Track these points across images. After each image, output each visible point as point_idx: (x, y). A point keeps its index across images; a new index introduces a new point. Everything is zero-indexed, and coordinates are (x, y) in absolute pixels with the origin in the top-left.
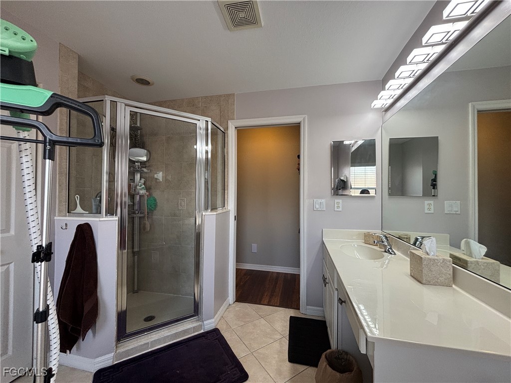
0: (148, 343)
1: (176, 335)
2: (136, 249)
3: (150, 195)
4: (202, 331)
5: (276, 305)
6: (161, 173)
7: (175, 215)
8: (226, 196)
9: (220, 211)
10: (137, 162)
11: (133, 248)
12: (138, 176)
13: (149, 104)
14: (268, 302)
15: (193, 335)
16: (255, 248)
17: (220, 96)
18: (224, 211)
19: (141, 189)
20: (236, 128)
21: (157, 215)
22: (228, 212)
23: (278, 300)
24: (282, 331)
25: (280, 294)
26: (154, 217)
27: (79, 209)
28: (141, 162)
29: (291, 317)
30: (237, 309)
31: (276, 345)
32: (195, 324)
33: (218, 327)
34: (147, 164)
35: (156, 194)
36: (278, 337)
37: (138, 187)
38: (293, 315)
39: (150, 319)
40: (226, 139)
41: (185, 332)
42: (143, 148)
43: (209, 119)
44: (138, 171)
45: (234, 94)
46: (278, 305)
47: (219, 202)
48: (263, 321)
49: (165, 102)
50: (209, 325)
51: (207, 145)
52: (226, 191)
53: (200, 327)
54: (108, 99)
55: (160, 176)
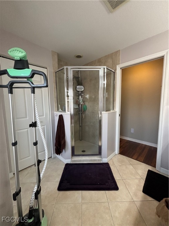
0: (81, 160)
1: (91, 160)
2: (80, 125)
3: (84, 104)
4: (102, 162)
5: (141, 161)
6: (88, 95)
7: (93, 113)
8: (115, 104)
9: (112, 111)
10: (80, 91)
11: (79, 124)
12: (80, 97)
13: (83, 66)
14: (137, 159)
15: (98, 162)
16: (132, 131)
17: (112, 53)
18: (114, 111)
19: (81, 102)
20: (121, 68)
21: (87, 112)
22: (115, 112)
23: (143, 159)
24: (141, 175)
25: (144, 156)
26: (86, 113)
27: (60, 110)
28: (81, 91)
29: (149, 170)
30: (119, 157)
31: (137, 181)
32: (99, 159)
33: (109, 163)
34: (83, 92)
35: (87, 104)
36: (139, 177)
37: (80, 101)
38: (150, 169)
39: (84, 151)
40: (115, 75)
41: (95, 160)
42: (82, 85)
43: (105, 67)
44: (80, 95)
45: (120, 50)
46: (142, 161)
47: (111, 107)
48: (131, 167)
49: (89, 63)
50: (105, 160)
51: (104, 81)
52: (115, 102)
53: (101, 160)
54: (65, 67)
55: (87, 96)
